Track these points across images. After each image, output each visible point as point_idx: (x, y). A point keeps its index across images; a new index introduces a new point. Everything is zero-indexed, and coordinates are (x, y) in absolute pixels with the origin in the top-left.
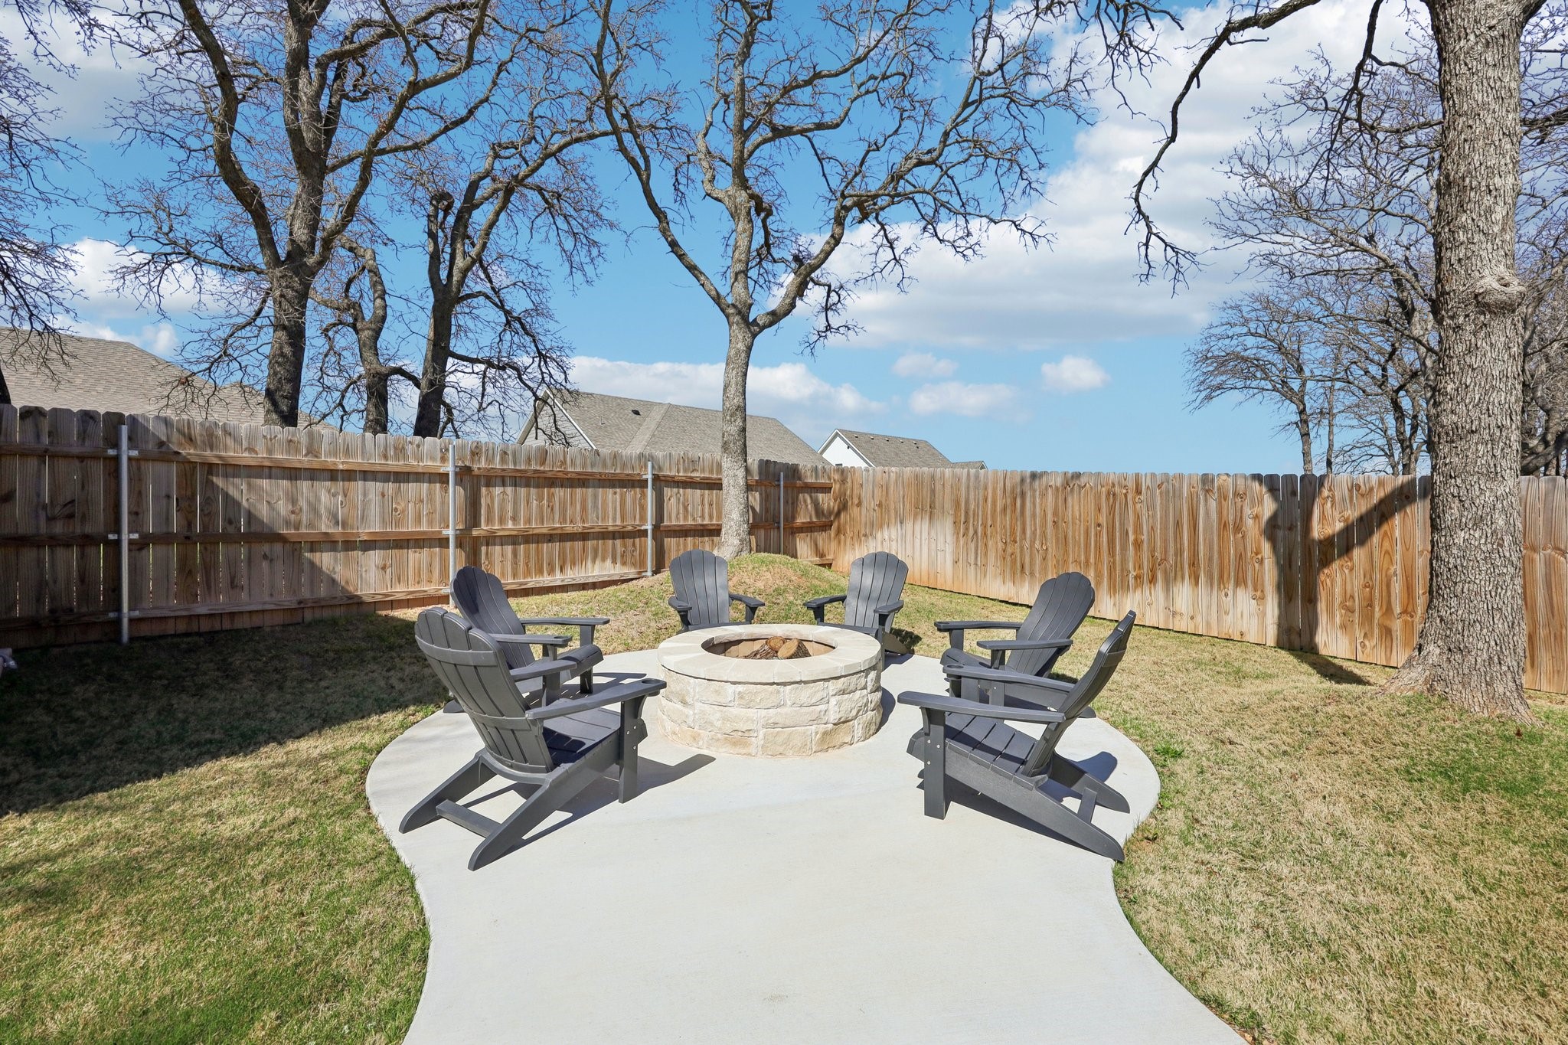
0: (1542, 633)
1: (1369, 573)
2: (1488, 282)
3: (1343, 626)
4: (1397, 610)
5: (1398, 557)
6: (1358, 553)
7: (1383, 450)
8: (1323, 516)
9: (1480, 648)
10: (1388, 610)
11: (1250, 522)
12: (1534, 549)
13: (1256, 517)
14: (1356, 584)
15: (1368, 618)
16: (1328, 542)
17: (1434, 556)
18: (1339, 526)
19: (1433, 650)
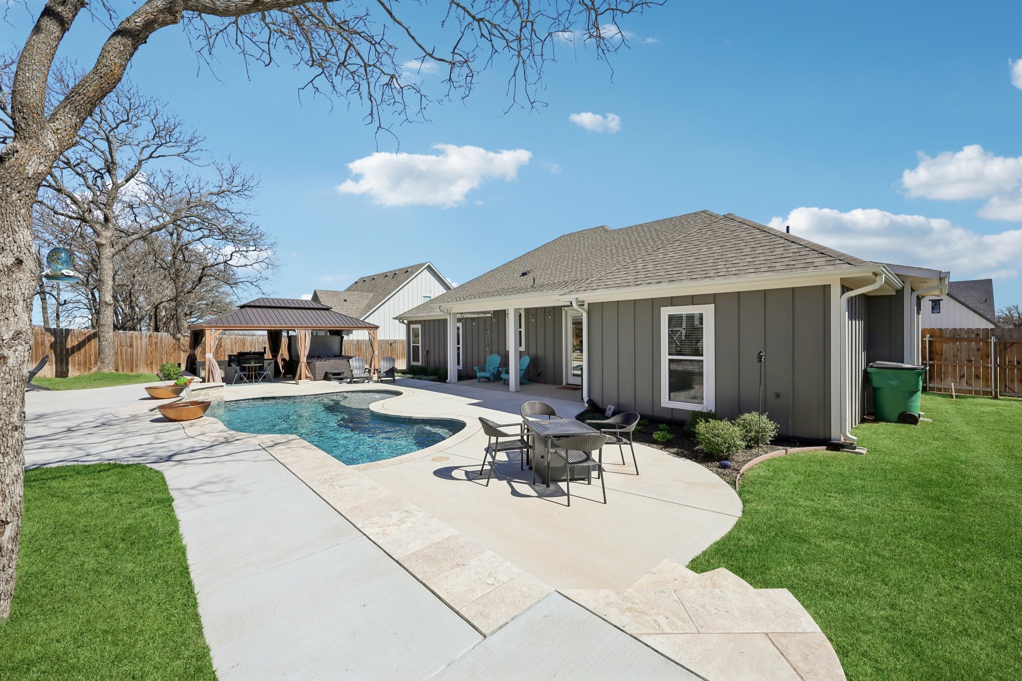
0: (125, 365)
1: (85, 355)
2: (107, 300)
3: (78, 369)
4: (93, 363)
5: (93, 351)
6: (82, 351)
7: (86, 306)
8: (72, 340)
9: (107, 361)
10: (91, 363)
11: (47, 342)
12: (123, 347)
13: (49, 341)
14: (82, 358)
15: (85, 366)
16: (73, 348)
17: (99, 347)
18: (77, 343)
19: (99, 363)
